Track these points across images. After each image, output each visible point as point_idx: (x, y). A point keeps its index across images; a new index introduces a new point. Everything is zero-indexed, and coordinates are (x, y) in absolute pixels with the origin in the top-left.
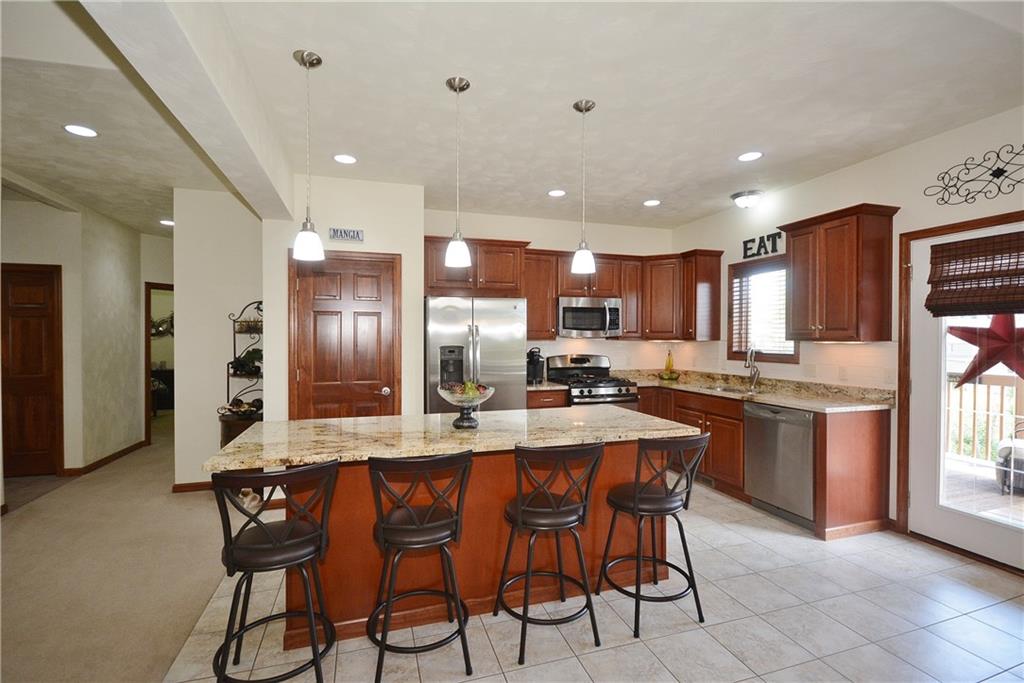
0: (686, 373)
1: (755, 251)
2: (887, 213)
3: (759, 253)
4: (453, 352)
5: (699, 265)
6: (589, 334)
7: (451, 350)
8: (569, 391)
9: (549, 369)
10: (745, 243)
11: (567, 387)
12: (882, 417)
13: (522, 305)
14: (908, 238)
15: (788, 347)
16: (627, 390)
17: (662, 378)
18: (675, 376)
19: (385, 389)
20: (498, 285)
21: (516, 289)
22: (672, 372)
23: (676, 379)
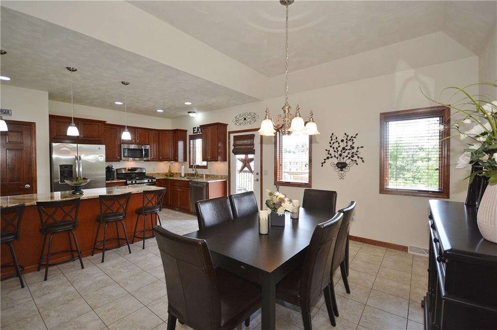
0: (176, 173)
1: (196, 131)
2: (226, 125)
3: (197, 133)
4: (67, 167)
5: (179, 134)
6: (137, 159)
7: (66, 166)
8: (126, 182)
9: (117, 174)
10: (194, 128)
11: (125, 181)
12: (225, 183)
13: (103, 147)
14: (230, 133)
15: (205, 163)
16: (152, 181)
17: (167, 176)
18: (172, 175)
19: (27, 185)
20: (91, 139)
21: (100, 141)
22: (172, 173)
23: (172, 176)
